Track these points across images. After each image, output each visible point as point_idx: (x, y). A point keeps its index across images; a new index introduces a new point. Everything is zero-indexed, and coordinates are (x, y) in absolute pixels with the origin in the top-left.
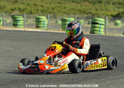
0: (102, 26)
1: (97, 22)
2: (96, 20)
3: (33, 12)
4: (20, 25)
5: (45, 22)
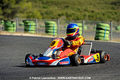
0: (106, 31)
1: (102, 27)
2: (101, 26)
4: (32, 30)
5: (55, 27)
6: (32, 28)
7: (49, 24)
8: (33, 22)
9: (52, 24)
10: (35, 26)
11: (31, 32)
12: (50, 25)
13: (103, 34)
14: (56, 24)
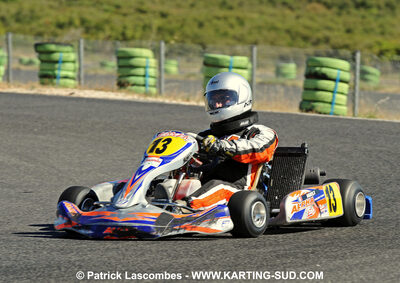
0: (340, 85)
2: (322, 66)
3: (129, 33)
4: (66, 77)
5: (150, 67)
6: (68, 70)
8: (69, 49)
9: (141, 57)
12: (134, 62)
13: (330, 95)
14: (155, 57)
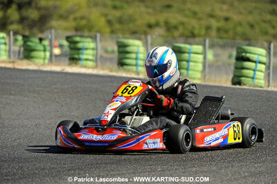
1: (248, 55)
2: (247, 52)
4: (87, 60)
5: (140, 53)
6: (88, 55)
7: (126, 46)
8: (89, 40)
9: (134, 45)
10: (93, 49)
11: (84, 63)
12: (128, 49)
13: (252, 72)
14: (144, 46)
